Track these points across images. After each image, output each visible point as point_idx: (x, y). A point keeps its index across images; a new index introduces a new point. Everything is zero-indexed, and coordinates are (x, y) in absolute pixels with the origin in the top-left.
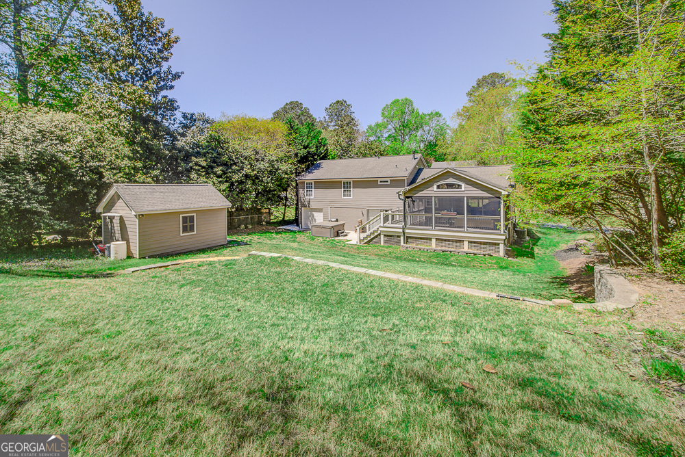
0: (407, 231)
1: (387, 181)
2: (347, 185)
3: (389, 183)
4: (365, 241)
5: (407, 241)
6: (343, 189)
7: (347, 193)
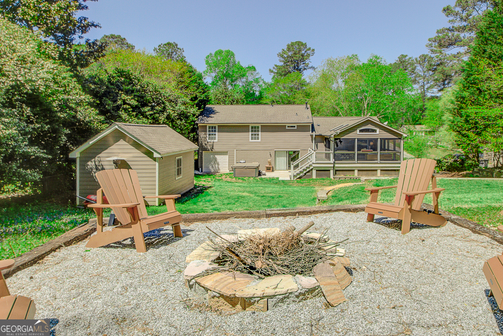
0: (336, 165)
1: (294, 127)
2: (255, 129)
3: (296, 128)
4: (298, 176)
5: (336, 174)
6: (250, 133)
7: (255, 137)
